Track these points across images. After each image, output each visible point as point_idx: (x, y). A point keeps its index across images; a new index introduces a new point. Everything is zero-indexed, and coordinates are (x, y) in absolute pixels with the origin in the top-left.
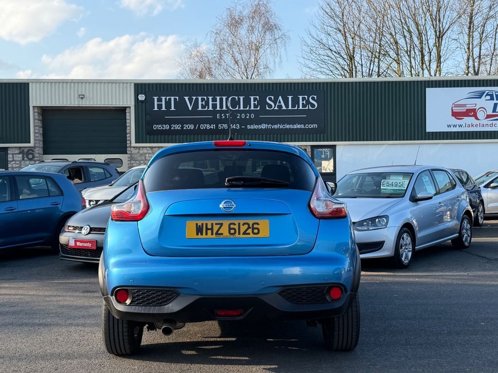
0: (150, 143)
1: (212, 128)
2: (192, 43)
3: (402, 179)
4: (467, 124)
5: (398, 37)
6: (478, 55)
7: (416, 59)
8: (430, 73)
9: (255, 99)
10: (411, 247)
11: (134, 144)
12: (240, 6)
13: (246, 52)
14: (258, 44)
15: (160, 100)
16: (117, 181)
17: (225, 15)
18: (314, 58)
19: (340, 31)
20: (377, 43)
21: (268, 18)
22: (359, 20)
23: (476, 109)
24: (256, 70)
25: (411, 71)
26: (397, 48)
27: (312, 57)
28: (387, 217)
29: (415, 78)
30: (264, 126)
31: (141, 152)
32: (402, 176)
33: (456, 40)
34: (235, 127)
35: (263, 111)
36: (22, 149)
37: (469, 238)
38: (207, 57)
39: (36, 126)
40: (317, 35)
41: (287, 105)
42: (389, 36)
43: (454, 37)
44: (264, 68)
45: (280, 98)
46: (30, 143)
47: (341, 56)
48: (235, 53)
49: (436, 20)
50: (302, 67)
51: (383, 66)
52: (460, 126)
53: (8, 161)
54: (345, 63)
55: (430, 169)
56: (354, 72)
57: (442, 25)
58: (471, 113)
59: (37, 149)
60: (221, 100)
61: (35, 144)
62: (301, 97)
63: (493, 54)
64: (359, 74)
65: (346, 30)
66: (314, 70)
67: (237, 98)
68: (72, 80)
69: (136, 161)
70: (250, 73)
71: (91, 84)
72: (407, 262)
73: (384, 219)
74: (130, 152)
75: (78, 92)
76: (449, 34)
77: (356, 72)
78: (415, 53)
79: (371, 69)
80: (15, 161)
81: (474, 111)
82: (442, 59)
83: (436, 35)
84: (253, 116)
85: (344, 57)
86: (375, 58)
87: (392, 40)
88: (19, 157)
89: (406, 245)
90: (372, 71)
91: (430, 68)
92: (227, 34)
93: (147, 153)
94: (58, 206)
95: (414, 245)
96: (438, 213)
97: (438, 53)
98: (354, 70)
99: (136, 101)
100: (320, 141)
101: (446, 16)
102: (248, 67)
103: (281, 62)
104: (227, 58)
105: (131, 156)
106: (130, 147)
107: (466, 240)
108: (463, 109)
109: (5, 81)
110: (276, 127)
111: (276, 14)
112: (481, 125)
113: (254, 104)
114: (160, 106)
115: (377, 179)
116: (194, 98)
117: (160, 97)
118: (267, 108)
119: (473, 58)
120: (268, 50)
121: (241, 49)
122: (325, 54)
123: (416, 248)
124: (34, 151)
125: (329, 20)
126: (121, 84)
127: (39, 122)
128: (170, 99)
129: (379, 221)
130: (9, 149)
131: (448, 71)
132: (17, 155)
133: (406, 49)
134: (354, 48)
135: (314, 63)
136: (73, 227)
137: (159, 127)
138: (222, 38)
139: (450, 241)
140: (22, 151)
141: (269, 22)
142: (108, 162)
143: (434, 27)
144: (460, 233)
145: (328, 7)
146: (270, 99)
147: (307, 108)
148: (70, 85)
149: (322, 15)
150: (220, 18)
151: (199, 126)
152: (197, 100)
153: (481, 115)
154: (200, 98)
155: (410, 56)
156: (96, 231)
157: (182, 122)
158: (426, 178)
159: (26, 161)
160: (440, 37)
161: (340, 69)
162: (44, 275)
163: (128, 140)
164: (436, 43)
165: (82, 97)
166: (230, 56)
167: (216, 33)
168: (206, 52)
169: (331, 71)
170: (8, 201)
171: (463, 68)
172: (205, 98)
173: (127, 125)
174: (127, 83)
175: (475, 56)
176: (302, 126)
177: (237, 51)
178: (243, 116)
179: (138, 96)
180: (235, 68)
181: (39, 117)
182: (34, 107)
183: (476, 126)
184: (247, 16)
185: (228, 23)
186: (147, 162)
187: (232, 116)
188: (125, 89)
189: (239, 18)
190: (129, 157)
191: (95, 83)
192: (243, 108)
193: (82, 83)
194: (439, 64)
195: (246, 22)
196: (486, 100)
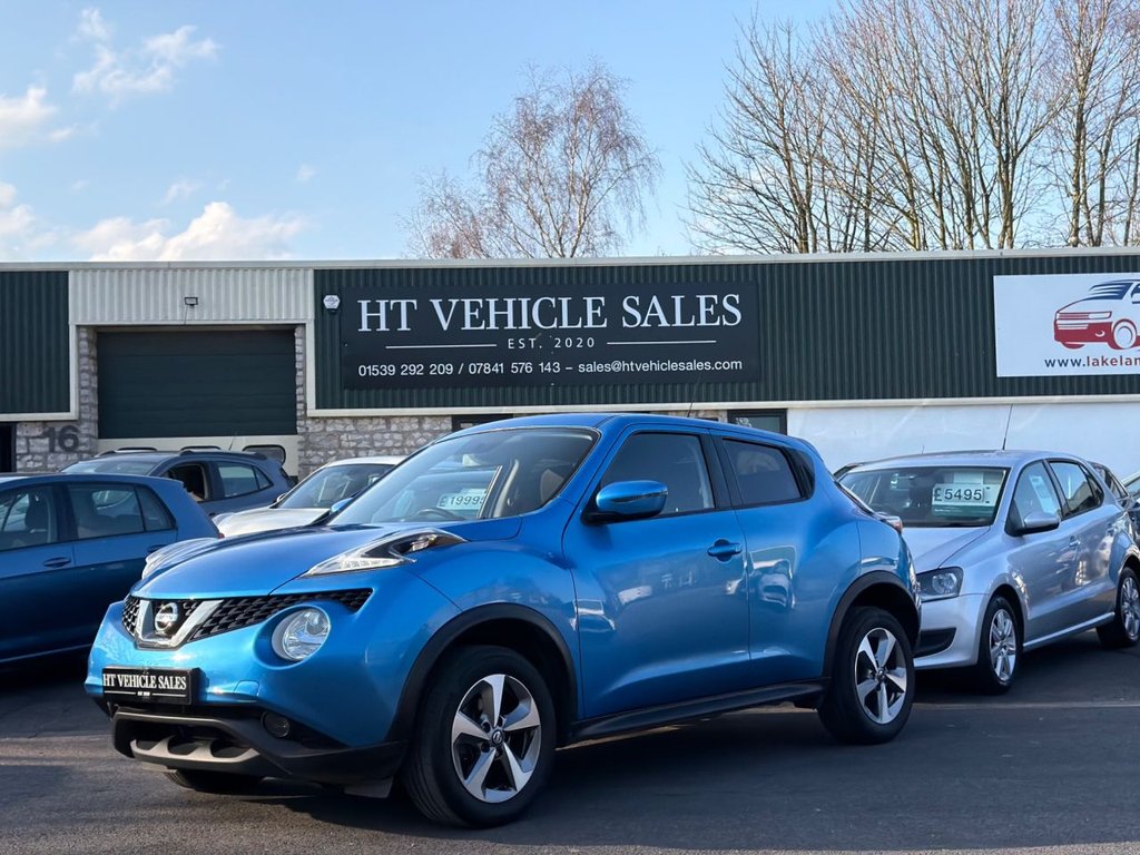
0: (350, 407)
1: (497, 370)
2: (435, 178)
3: (981, 481)
4: (1091, 359)
5: (912, 159)
6: (1098, 202)
7: (955, 211)
8: (988, 242)
9: (596, 304)
10: (1014, 644)
11: (312, 411)
13: (559, 199)
14: (587, 180)
15: (373, 308)
16: (287, 497)
17: (511, 114)
18: (717, 209)
19: (776, 148)
20: (862, 175)
21: (611, 122)
22: (821, 123)
23: (1111, 323)
24: (583, 238)
25: (943, 240)
26: (911, 185)
27: (713, 207)
28: (957, 570)
29: (952, 254)
30: (617, 366)
31: (329, 429)
32: (982, 476)
33: (1045, 167)
34: (549, 369)
35: (615, 331)
36: (50, 425)
37: (1137, 622)
38: (469, 210)
39: (83, 371)
40: (725, 158)
41: (670, 318)
42: (890, 160)
43: (1040, 159)
44: (603, 235)
45: (655, 300)
46: (68, 411)
47: (780, 205)
48: (534, 200)
49: (1000, 121)
50: (690, 230)
51: (878, 225)
52: (1076, 363)
53: (16, 455)
54: (789, 221)
55: (1044, 457)
56: (810, 242)
57: (1015, 133)
58: (1101, 332)
59: (86, 425)
60: (517, 306)
61: (80, 412)
62: (702, 299)
63: (1132, 199)
64: (822, 245)
65: (790, 146)
66: (717, 238)
67: (553, 300)
68: (169, 263)
69: (318, 450)
70: (568, 247)
71: (214, 271)
72: (1005, 678)
73: (952, 575)
74: (304, 430)
75: (182, 292)
76: (1029, 155)
77: (815, 240)
78: (952, 198)
79: (851, 232)
80: (33, 454)
81: (1107, 327)
82: (1015, 211)
83: (1000, 157)
84: (591, 343)
85: (787, 208)
86: (857, 209)
87: (898, 168)
88: (41, 445)
89: (1003, 637)
90: (853, 237)
91: (987, 230)
92: (517, 158)
93: (342, 433)
95: (1020, 639)
96: (1060, 566)
97: (1005, 197)
98: (810, 236)
99: (319, 309)
100: (749, 400)
101: (1023, 114)
102: (565, 233)
103: (644, 219)
104: (517, 213)
105: (307, 440)
106: (305, 417)
107: (1131, 625)
108: (1081, 325)
109: (10, 268)
110: (645, 367)
111: (631, 112)
112: (1124, 361)
113: (595, 315)
114: (374, 322)
115: (923, 482)
116: (454, 302)
117: (373, 301)
118: (625, 324)
119: (1087, 207)
120: (612, 194)
121: (549, 191)
122: (742, 201)
123: (1025, 645)
124: (76, 430)
125: (751, 124)
126: (284, 272)
127: (91, 361)
128: (398, 306)
129: (940, 581)
130: (18, 426)
131: (1029, 238)
132: (37, 440)
133: (930, 188)
134: (809, 187)
135: (717, 222)
137: (372, 370)
138: (504, 166)
139: (1094, 630)
140: (48, 430)
141: (614, 130)
143: (994, 137)
144: (1118, 609)
145: (748, 92)
146: (631, 303)
147: (718, 323)
148: (165, 275)
149: (734, 112)
150: (502, 120)
151: (466, 368)
152: (461, 306)
153: (1122, 336)
154: (467, 302)
155: (939, 204)
157: (426, 358)
158: (1037, 480)
159: (60, 453)
160: (1007, 162)
161: (777, 234)
163: (301, 402)
164: (1001, 174)
165: (192, 302)
166: (524, 208)
167: (492, 155)
168: (466, 199)
169: (756, 239)
170: (51, 544)
171: (1062, 230)
172: (480, 301)
173: (298, 366)
174: (298, 269)
175: (1090, 204)
176: (707, 366)
177: (540, 197)
178: (569, 343)
179: (323, 298)
180: (535, 236)
181: (90, 351)
182: (78, 327)
183: (1113, 362)
184: (562, 116)
185: (520, 132)
186: (342, 452)
187: (543, 345)
188: (292, 283)
189: (545, 122)
190: (300, 442)
191: (224, 271)
192: (569, 324)
193: (192, 270)
194: (1008, 222)
195: (561, 130)
196: (1134, 303)
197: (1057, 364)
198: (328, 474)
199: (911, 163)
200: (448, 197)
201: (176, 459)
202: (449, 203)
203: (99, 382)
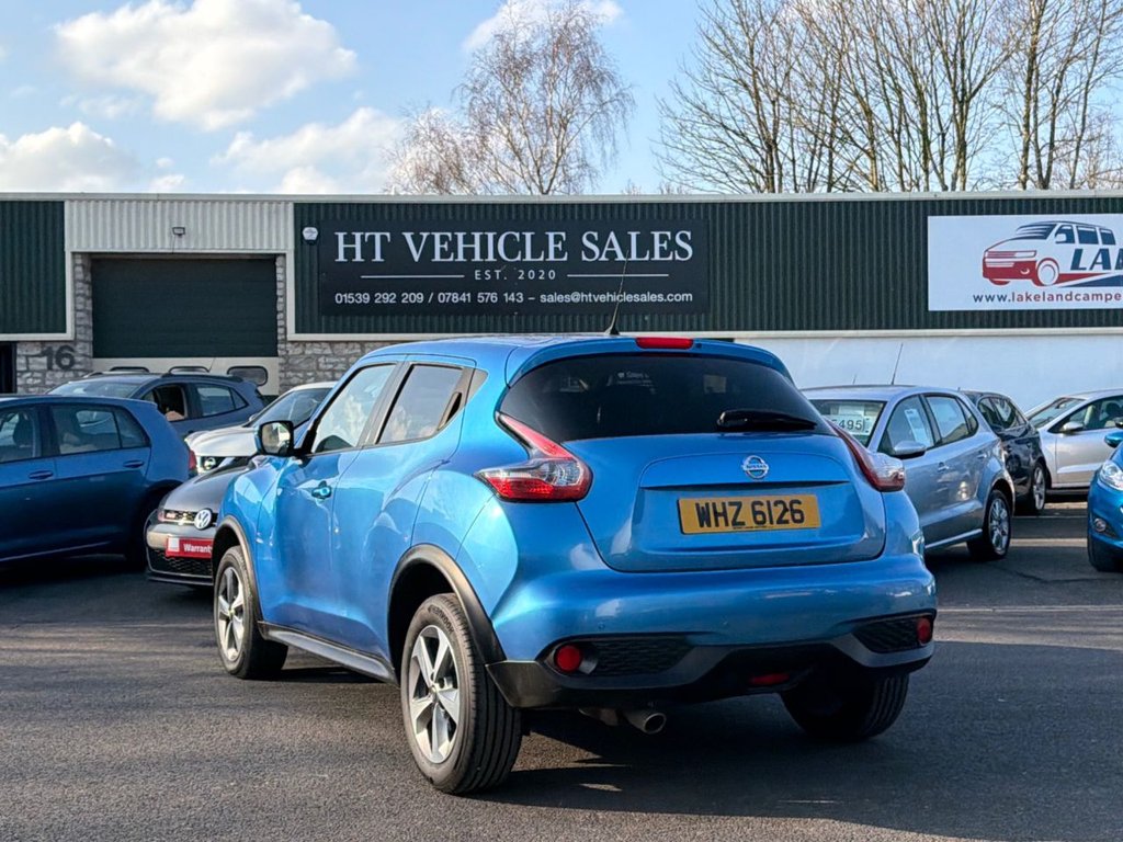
0: (328, 331)
1: (464, 300)
3: (862, 413)
4: (1017, 295)
5: (872, 100)
6: (1048, 141)
7: (912, 148)
8: (942, 182)
9: (557, 239)
11: (292, 335)
12: (526, 31)
13: (537, 132)
14: (564, 114)
15: (350, 239)
16: (259, 416)
17: (491, 51)
18: (688, 144)
19: (746, 86)
20: (826, 114)
21: (587, 58)
22: (788, 63)
23: (1035, 262)
24: (560, 170)
25: (901, 176)
26: (870, 124)
27: (684, 142)
29: (907, 194)
30: (576, 297)
31: (308, 352)
32: (863, 408)
33: (1000, 107)
34: (513, 300)
35: (575, 264)
36: (49, 345)
37: (1004, 539)
38: (453, 142)
39: (79, 295)
40: (696, 95)
41: (626, 250)
42: (852, 100)
44: (579, 167)
45: (612, 236)
46: (65, 332)
47: (748, 140)
48: (514, 133)
49: (956, 63)
50: (663, 164)
51: (840, 165)
52: (1002, 298)
53: (16, 372)
54: (756, 156)
55: (921, 392)
56: (776, 177)
57: (969, 75)
58: (1026, 270)
59: (80, 346)
60: (484, 240)
61: (76, 334)
62: (657, 235)
63: (1080, 138)
65: (758, 85)
66: (689, 171)
67: (517, 235)
68: (158, 195)
69: (298, 371)
70: (546, 178)
71: (200, 204)
74: (284, 353)
75: (170, 222)
76: (983, 96)
77: (781, 176)
78: (909, 135)
79: (814, 169)
80: (33, 372)
81: (1031, 265)
82: (969, 150)
83: (956, 97)
84: (552, 274)
85: (754, 143)
86: (821, 146)
87: (859, 107)
88: (40, 363)
90: (816, 174)
91: (942, 168)
92: (498, 93)
93: (320, 356)
94: (140, 468)
97: (959, 136)
98: (776, 171)
99: (299, 242)
100: (698, 329)
101: (978, 56)
102: (542, 165)
103: (616, 153)
104: (497, 143)
105: (287, 362)
106: (285, 341)
107: (999, 542)
108: (1007, 263)
109: (10, 198)
110: (602, 298)
111: (605, 49)
112: (1047, 296)
113: (556, 249)
114: (350, 253)
116: (425, 235)
117: (350, 234)
118: (584, 258)
119: (1037, 146)
120: (588, 128)
121: (528, 124)
122: (712, 135)
124: (72, 350)
125: (722, 62)
126: (266, 205)
127: (87, 286)
128: (372, 238)
130: (18, 345)
132: (36, 359)
133: (889, 126)
134: (776, 123)
135: (689, 156)
136: (176, 512)
137: (348, 298)
138: (485, 100)
139: (964, 544)
140: (46, 349)
141: (590, 66)
142: (237, 375)
143: (950, 80)
144: (985, 527)
145: (719, 32)
146: (590, 238)
147: (670, 258)
148: (154, 206)
149: (707, 50)
150: (482, 56)
151: (435, 297)
152: (431, 239)
153: (1046, 274)
154: (437, 236)
155: (898, 143)
157: (399, 287)
158: (911, 413)
159: (57, 371)
160: (963, 100)
161: (745, 168)
163: (281, 327)
164: (955, 115)
165: (180, 233)
166: (504, 140)
167: (474, 89)
168: (449, 131)
169: (724, 172)
170: (36, 458)
171: (1014, 167)
172: (449, 234)
173: (279, 293)
174: (279, 202)
175: (1041, 143)
176: (660, 298)
177: (520, 130)
178: (531, 274)
179: (302, 230)
180: (515, 167)
181: (85, 276)
182: (74, 254)
183: (1037, 298)
184: (540, 52)
185: (500, 67)
186: (320, 374)
187: (508, 276)
188: (274, 216)
189: (524, 58)
190: (281, 364)
191: (209, 203)
192: (532, 257)
193: (180, 201)
194: (962, 160)
195: (540, 65)
196: (1058, 243)
197: (984, 299)
198: (295, 397)
199: (871, 103)
200: (432, 129)
201: (157, 381)
202: (433, 135)
203: (94, 305)
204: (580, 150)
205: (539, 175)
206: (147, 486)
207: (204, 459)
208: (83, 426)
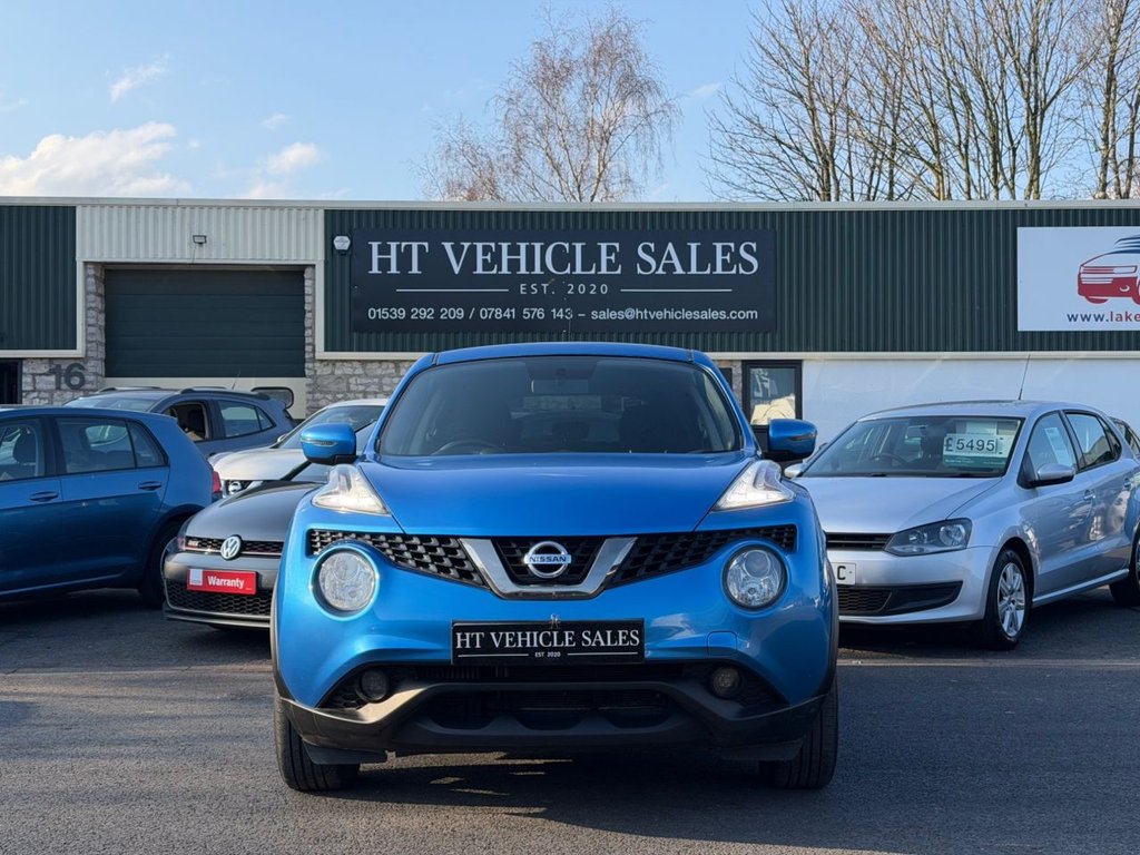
0: (359, 350)
1: (508, 316)
2: (452, 123)
3: (995, 431)
4: (1114, 314)
5: (938, 110)
6: (1127, 157)
7: (981, 163)
8: (1014, 195)
9: (610, 250)
10: (1023, 598)
11: (321, 353)
12: (565, 38)
13: (578, 146)
14: (606, 126)
15: (384, 250)
16: (288, 437)
17: (529, 58)
18: (739, 158)
19: (801, 97)
20: (887, 125)
21: (630, 67)
22: (846, 72)
23: (1136, 278)
24: (601, 186)
25: (969, 193)
26: (937, 136)
27: (734, 157)
28: (966, 522)
29: (976, 205)
30: (631, 314)
31: (338, 372)
32: (995, 426)
33: (1074, 120)
34: (562, 316)
35: (629, 277)
36: (57, 363)
38: (487, 156)
39: (89, 308)
40: (748, 106)
41: (686, 265)
42: (916, 110)
43: (1068, 113)
44: (621, 182)
45: (670, 247)
46: (75, 348)
47: (803, 155)
48: (553, 146)
49: (1029, 71)
50: (711, 180)
51: (903, 177)
52: (1099, 318)
53: (22, 392)
54: (812, 172)
55: (1060, 408)
56: (833, 192)
57: (1044, 85)
58: (1125, 287)
59: (92, 363)
60: (530, 251)
61: (87, 351)
62: (719, 246)
64: (845, 196)
65: (815, 95)
66: (739, 188)
67: (567, 245)
68: (178, 200)
69: (325, 393)
71: (223, 210)
72: (1013, 633)
73: (960, 526)
74: (312, 373)
75: (191, 229)
76: (1058, 108)
77: (838, 191)
78: (979, 150)
79: (874, 185)
80: (40, 391)
81: (1132, 282)
82: (1042, 165)
83: (1029, 108)
84: (604, 289)
85: (810, 158)
86: (881, 160)
87: (924, 119)
88: (48, 383)
89: (1012, 592)
90: (876, 189)
91: (1013, 184)
92: (535, 104)
93: (351, 376)
94: (157, 490)
95: (1029, 594)
96: (1074, 521)
97: (1033, 151)
98: (833, 188)
99: (330, 252)
100: (764, 351)
101: (1052, 66)
102: (583, 180)
103: (661, 167)
104: (536, 158)
105: (315, 383)
106: (314, 360)
108: (1105, 279)
109: (17, 203)
110: (659, 315)
111: (650, 57)
113: (609, 261)
114: (384, 264)
116: (466, 245)
117: (384, 243)
118: (639, 271)
119: (1116, 162)
120: (632, 141)
121: (567, 137)
122: (764, 150)
123: (1034, 600)
124: (82, 368)
125: (776, 72)
126: (294, 211)
127: (99, 299)
128: (409, 248)
129: (947, 532)
130: (24, 362)
131: (1055, 193)
132: (43, 377)
133: (956, 140)
134: (833, 137)
135: (739, 172)
136: (199, 539)
137: (382, 313)
138: (522, 111)
139: (1107, 587)
140: (55, 367)
141: (633, 75)
142: (263, 394)
143: (1023, 89)
144: (1132, 566)
145: (773, 40)
146: (646, 250)
147: (734, 272)
148: (174, 213)
149: (759, 60)
150: (519, 65)
151: (477, 313)
152: (473, 250)
154: (479, 246)
155: (965, 157)
156: (255, 550)
157: (437, 302)
158: (1052, 431)
159: (65, 391)
160: (1036, 113)
161: (800, 185)
162: (127, 657)
163: (309, 344)
164: (1028, 127)
165: (201, 241)
166: (542, 153)
167: (510, 101)
168: (483, 145)
169: (778, 189)
170: (38, 477)
172: (493, 245)
173: (307, 307)
174: (308, 209)
175: (1119, 160)
176: (723, 315)
177: (559, 143)
178: (582, 289)
179: (333, 239)
180: (554, 183)
181: (97, 289)
182: (86, 263)
183: (1137, 317)
184: (581, 60)
185: (537, 77)
186: (351, 395)
187: (556, 289)
188: (302, 221)
189: (562, 66)
190: (308, 385)
191: (233, 209)
192: (583, 270)
193: (202, 207)
194: (1035, 176)
195: (580, 74)
197: (1079, 318)
198: (329, 414)
199: (938, 114)
200: (465, 143)
201: (176, 397)
202: (466, 149)
203: (106, 320)
204: (622, 164)
205: (579, 191)
206: (165, 511)
207: (227, 483)
208: (93, 445)
